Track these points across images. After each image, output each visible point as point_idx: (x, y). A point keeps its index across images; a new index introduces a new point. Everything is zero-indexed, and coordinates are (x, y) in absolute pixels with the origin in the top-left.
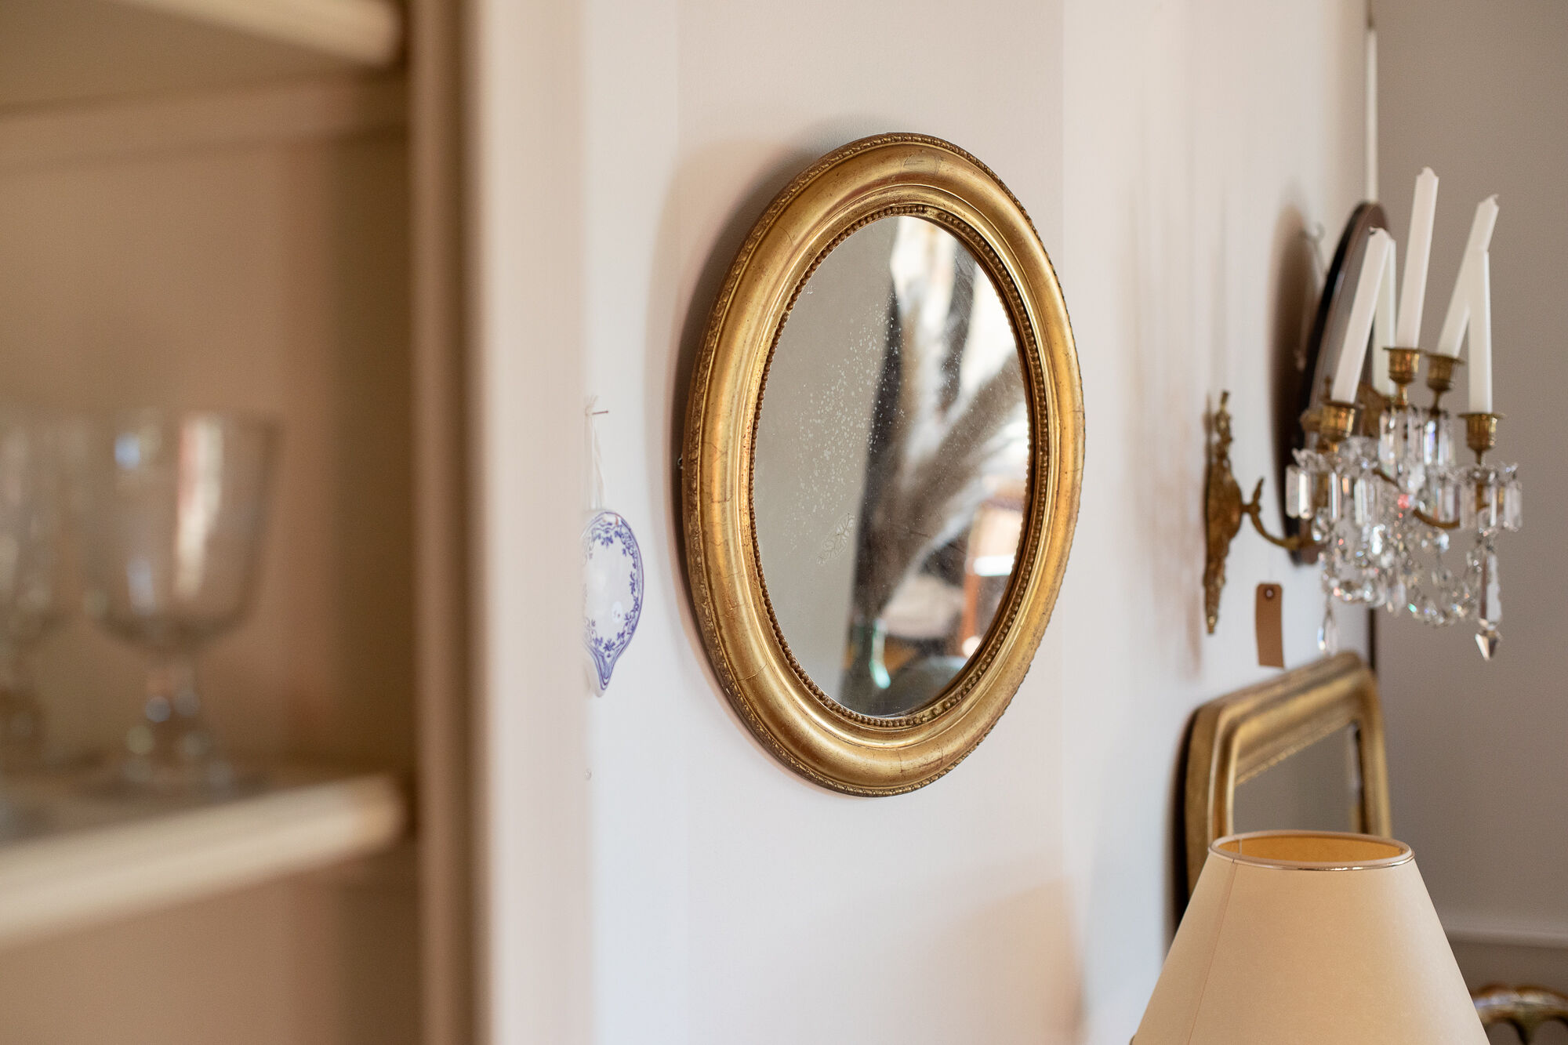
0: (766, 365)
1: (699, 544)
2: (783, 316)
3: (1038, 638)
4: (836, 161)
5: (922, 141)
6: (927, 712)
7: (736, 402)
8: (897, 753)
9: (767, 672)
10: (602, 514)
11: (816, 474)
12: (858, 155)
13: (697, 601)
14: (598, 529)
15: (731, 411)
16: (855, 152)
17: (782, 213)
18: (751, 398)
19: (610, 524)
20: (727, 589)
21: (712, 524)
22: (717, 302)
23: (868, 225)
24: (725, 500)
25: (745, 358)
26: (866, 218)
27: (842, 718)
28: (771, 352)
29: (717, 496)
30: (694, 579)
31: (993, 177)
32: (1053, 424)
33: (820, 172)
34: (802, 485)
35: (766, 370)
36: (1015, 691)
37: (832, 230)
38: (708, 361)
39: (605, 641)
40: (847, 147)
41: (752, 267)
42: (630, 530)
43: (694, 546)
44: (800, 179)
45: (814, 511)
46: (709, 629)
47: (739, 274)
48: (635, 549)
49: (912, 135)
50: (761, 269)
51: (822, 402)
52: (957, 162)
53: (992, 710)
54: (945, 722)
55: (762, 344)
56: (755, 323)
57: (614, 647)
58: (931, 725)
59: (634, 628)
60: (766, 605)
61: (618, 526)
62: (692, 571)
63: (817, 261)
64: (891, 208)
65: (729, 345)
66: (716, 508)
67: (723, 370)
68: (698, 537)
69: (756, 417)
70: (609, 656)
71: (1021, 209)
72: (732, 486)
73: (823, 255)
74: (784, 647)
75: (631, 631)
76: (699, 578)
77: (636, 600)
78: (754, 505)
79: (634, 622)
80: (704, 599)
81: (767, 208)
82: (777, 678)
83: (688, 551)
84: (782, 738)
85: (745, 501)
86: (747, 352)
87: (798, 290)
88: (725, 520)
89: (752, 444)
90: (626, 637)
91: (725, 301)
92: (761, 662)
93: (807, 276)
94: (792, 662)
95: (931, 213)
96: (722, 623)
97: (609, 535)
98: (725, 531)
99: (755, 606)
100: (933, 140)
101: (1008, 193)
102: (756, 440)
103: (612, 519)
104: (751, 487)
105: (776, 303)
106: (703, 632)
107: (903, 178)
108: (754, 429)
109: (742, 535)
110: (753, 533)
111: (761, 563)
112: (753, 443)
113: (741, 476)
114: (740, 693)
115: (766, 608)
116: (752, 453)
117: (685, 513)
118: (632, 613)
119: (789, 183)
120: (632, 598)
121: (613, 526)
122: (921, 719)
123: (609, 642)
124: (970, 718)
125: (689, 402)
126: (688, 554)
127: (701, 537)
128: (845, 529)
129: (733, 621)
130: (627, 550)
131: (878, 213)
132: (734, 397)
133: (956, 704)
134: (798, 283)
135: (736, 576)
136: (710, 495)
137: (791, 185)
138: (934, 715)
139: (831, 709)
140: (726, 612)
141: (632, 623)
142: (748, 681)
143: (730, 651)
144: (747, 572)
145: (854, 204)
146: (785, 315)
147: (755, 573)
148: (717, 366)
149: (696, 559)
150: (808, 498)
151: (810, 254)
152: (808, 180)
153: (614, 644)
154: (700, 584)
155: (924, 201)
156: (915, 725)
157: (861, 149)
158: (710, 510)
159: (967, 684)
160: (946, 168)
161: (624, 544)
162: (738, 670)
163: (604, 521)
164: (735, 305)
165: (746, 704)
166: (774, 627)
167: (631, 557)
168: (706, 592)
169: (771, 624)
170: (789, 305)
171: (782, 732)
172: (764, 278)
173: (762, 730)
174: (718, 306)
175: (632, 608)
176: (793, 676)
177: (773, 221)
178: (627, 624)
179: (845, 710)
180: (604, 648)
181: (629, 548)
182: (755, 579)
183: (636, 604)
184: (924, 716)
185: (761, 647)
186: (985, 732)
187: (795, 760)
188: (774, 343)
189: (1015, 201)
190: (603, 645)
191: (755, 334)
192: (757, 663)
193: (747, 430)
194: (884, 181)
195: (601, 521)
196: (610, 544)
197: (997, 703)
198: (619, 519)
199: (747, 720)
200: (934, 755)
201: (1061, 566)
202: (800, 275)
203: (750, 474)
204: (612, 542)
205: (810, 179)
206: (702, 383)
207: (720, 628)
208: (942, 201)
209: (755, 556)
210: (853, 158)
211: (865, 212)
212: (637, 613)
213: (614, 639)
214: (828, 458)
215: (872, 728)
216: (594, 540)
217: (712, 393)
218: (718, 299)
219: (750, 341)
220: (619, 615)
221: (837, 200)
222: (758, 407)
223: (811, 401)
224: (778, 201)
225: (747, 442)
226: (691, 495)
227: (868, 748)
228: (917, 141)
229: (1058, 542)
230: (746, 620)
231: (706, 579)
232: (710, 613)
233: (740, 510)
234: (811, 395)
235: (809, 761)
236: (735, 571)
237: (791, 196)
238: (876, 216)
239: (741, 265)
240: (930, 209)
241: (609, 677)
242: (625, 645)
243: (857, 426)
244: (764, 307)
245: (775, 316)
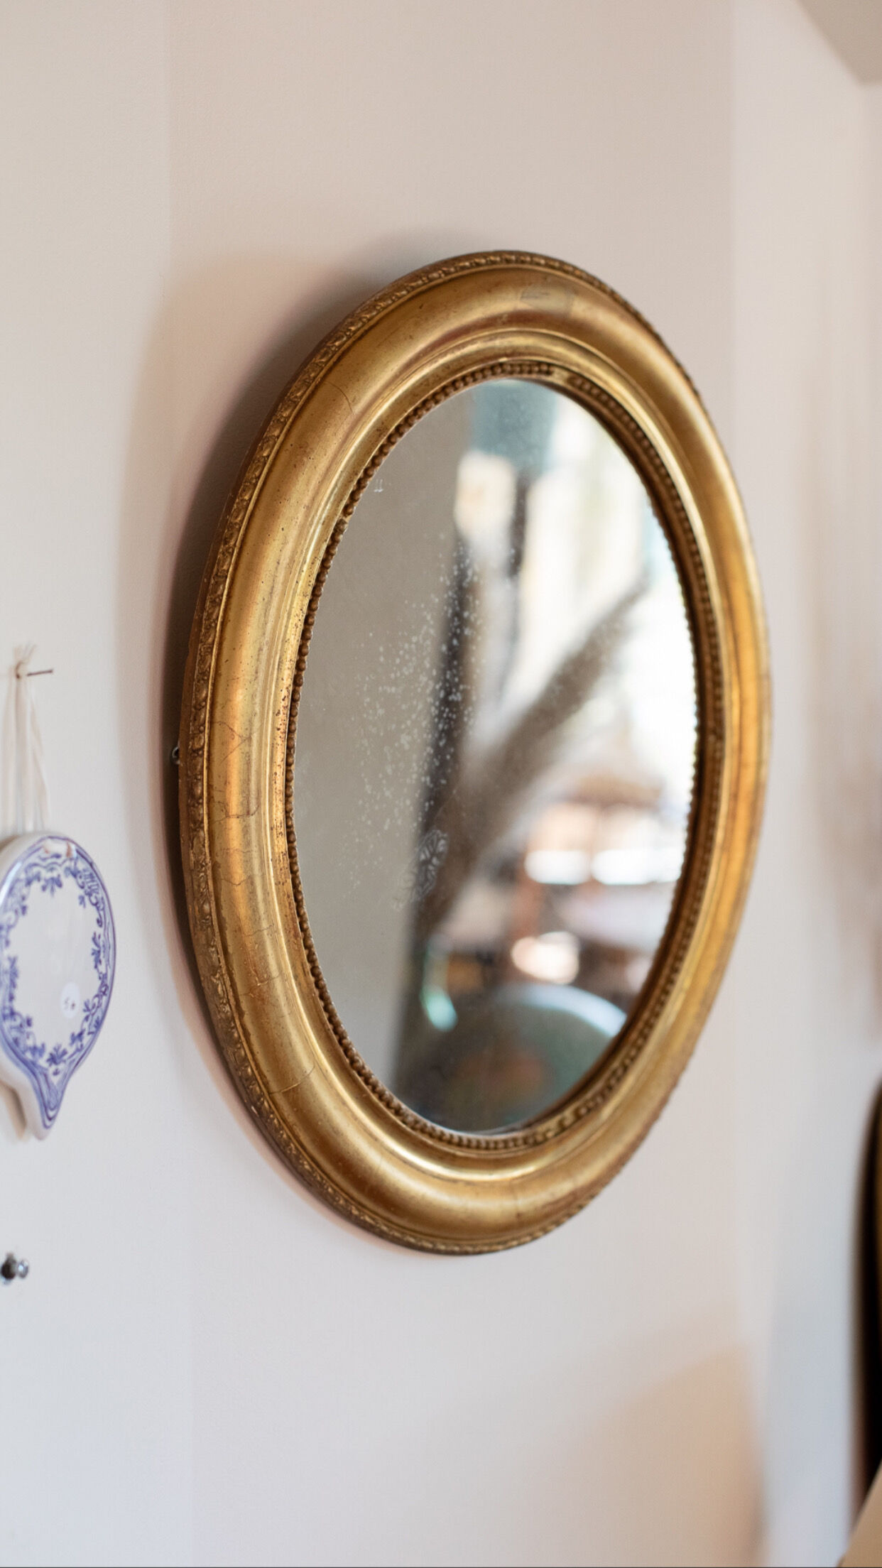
0: (311, 602)
1: (207, 883)
2: (338, 524)
3: (707, 1005)
4: (419, 286)
5: (547, 265)
6: (552, 1123)
7: (264, 657)
8: (511, 1188)
9: (315, 1080)
10: (41, 840)
11: (389, 771)
12: (451, 280)
13: (203, 971)
14: (36, 865)
15: (257, 672)
16: (446, 273)
17: (335, 364)
18: (289, 652)
19: (58, 856)
20: (252, 953)
21: (226, 852)
22: (232, 501)
23: (467, 389)
24: (248, 813)
25: (278, 588)
26: (463, 378)
27: (430, 1142)
28: (319, 580)
29: (235, 805)
30: (200, 938)
31: (646, 327)
32: (731, 697)
33: (394, 301)
34: (368, 788)
35: (311, 608)
36: (674, 1084)
37: (412, 394)
38: (219, 593)
39: (49, 1049)
40: (436, 267)
41: (288, 446)
42: (91, 864)
43: (199, 886)
44: (363, 311)
45: (386, 827)
46: (223, 1016)
47: (268, 456)
48: (101, 894)
49: (532, 255)
50: (303, 450)
51: (398, 661)
52: (597, 301)
53: (644, 1116)
54: (578, 1138)
55: (305, 568)
56: (293, 533)
57: (65, 1057)
58: (560, 1142)
59: (99, 1024)
60: (313, 974)
61: (71, 859)
62: (195, 926)
63: (390, 441)
64: (501, 365)
65: (253, 570)
66: (234, 826)
67: (243, 608)
68: (205, 872)
69: (297, 682)
70: (56, 1073)
71: (687, 379)
72: (259, 792)
73: (399, 431)
74: (341, 1038)
75: (93, 1029)
76: (207, 936)
77: (103, 978)
78: (295, 821)
79: (99, 1014)
80: (214, 970)
81: (313, 355)
82: (331, 1086)
83: (189, 895)
84: (338, 1178)
85: (279, 815)
86: (280, 578)
87: (360, 486)
88: (248, 844)
89: (290, 725)
90: (86, 1039)
91: (247, 498)
92: (307, 1065)
93: (374, 463)
94: (353, 1061)
95: (558, 377)
96: (244, 1006)
97: (55, 874)
98: (247, 862)
99: (296, 977)
100: (562, 266)
101: (668, 353)
102: (297, 719)
103: (60, 848)
104: (288, 792)
105: (326, 505)
106: (214, 1019)
107: (520, 320)
108: (294, 700)
109: (274, 867)
110: (292, 864)
111: (305, 909)
112: (291, 723)
113: (272, 774)
114: (273, 1113)
115: (312, 979)
116: (289, 739)
117: (184, 835)
118: (96, 1000)
119: (346, 318)
120: (96, 975)
121: (63, 858)
122: (544, 1134)
123: (56, 1049)
124: (615, 1127)
125: (190, 658)
126: (189, 899)
127: (209, 872)
128: (433, 854)
129: (261, 1002)
130: (86, 898)
131: (482, 370)
132: (261, 649)
133: (593, 1109)
134: (361, 474)
135: (265, 932)
136: (225, 806)
137: (349, 320)
138: (562, 1128)
139: (413, 1128)
140: (251, 989)
141: (95, 1017)
142: (286, 1094)
143: (256, 1048)
144: (284, 925)
145: (445, 354)
146: (341, 522)
147: (295, 928)
148: (234, 601)
149: (201, 910)
150: (377, 808)
151: (380, 429)
152: (374, 313)
153: (65, 1052)
154: (209, 945)
155: (548, 357)
156: (535, 1146)
157: (456, 271)
158: (225, 829)
159: (609, 1079)
160: (581, 309)
161: (82, 887)
162: (269, 1076)
163: (47, 852)
164: (262, 506)
165: (283, 1129)
166: (326, 1008)
167: (94, 908)
168: (217, 957)
169: (321, 1004)
170: (346, 508)
171: (337, 1168)
172: (309, 464)
173: (307, 1167)
174: (235, 506)
175: (95, 991)
176: (354, 1081)
177: (321, 374)
178: (87, 1018)
179: (433, 1129)
180: (48, 1060)
181: (90, 895)
182: (296, 936)
183: (103, 984)
184: (548, 1130)
185: (306, 1040)
186: (633, 1147)
187: (358, 1209)
188: (324, 566)
189: (678, 365)
190: (46, 1056)
191: (294, 552)
192: (300, 1066)
193: (283, 703)
194: (489, 323)
195: (41, 853)
196: (56, 888)
197: (651, 1105)
198: (73, 847)
199: (284, 1153)
200: (563, 1188)
201: (739, 902)
202: (363, 462)
203: (288, 771)
204: (60, 885)
205: (379, 312)
206: (210, 628)
207: (241, 1014)
208: (575, 357)
209: (296, 900)
210: (444, 283)
211: (462, 368)
212: (105, 998)
213: (65, 1044)
214: (407, 747)
215: (472, 1154)
216: (29, 883)
217: (226, 644)
218: (235, 494)
219: (287, 561)
220: (73, 1005)
221: (421, 345)
222: (299, 667)
223: (382, 659)
224: (328, 344)
225: (282, 720)
226: (194, 806)
227: (469, 1183)
228: (538, 264)
229: (736, 867)
230: (282, 1001)
231: (218, 939)
232: (225, 992)
233: (272, 829)
234: (381, 649)
235: (381, 1211)
236: (265, 925)
237: (349, 337)
238: (479, 376)
239: (271, 443)
240: (557, 370)
241: (57, 1107)
242: (83, 1052)
243: (451, 698)
244: (309, 508)
245: (326, 524)
